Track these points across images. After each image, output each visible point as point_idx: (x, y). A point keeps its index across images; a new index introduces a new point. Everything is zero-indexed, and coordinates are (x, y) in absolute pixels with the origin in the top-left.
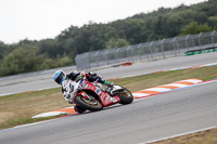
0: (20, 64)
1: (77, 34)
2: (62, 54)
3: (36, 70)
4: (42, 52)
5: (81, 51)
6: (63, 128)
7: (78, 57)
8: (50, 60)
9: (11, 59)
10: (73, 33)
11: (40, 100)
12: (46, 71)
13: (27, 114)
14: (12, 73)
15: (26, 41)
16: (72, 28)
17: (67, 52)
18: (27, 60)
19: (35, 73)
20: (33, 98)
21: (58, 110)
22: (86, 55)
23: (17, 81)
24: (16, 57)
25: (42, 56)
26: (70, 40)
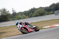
0: (39, 13)
1: (55, 5)
2: (51, 11)
3: (43, 15)
4: (45, 10)
5: (56, 10)
6: (51, 31)
7: (55, 12)
8: (47, 12)
9: (37, 12)
11: (45, 23)
12: (46, 16)
13: (41, 27)
14: (37, 16)
15: (41, 7)
16: (54, 4)
17: (52, 10)
18: (41, 12)
19: (43, 16)
20: (43, 23)
21: (49, 26)
22: (57, 11)
23: (38, 18)
24: (38, 12)
25: (45, 11)
26: (53, 7)
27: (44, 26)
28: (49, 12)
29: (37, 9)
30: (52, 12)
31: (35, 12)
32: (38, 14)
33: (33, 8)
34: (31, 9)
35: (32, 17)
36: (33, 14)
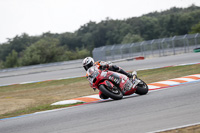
1: (95, 29)
2: (80, 47)
3: (56, 61)
4: (62, 44)
5: (98, 45)
7: (95, 50)
10: (91, 27)
11: (59, 88)
13: (48, 101)
16: (91, 24)
17: (86, 46)
18: (48, 51)
19: (55, 64)
20: (53, 87)
21: (75, 98)
22: (103, 48)
24: (38, 48)
26: (88, 34)
27: (58, 98)
28: (75, 50)
29: (35, 39)
30: (84, 51)
31: (29, 49)
32: (39, 56)
33: (20, 35)
34: (15, 39)
35: (18, 66)
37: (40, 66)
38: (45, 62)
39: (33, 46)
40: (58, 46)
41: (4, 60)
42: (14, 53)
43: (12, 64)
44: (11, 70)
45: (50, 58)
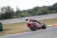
0: (43, 12)
2: (53, 10)
3: (46, 14)
6: (53, 30)
8: (50, 11)
10: (56, 4)
12: (49, 14)
14: (40, 14)
15: (44, 6)
19: (46, 15)
20: (46, 21)
25: (48, 10)
28: (52, 11)
29: (40, 8)
30: (55, 11)
32: (41, 13)
35: (36, 15)
36: (36, 12)
37: (42, 15)
38: (43, 14)
39: (40, 10)
40: (47, 10)
41: (32, 14)
42: (35, 12)
43: (34, 15)
44: (34, 16)
45: (45, 13)
